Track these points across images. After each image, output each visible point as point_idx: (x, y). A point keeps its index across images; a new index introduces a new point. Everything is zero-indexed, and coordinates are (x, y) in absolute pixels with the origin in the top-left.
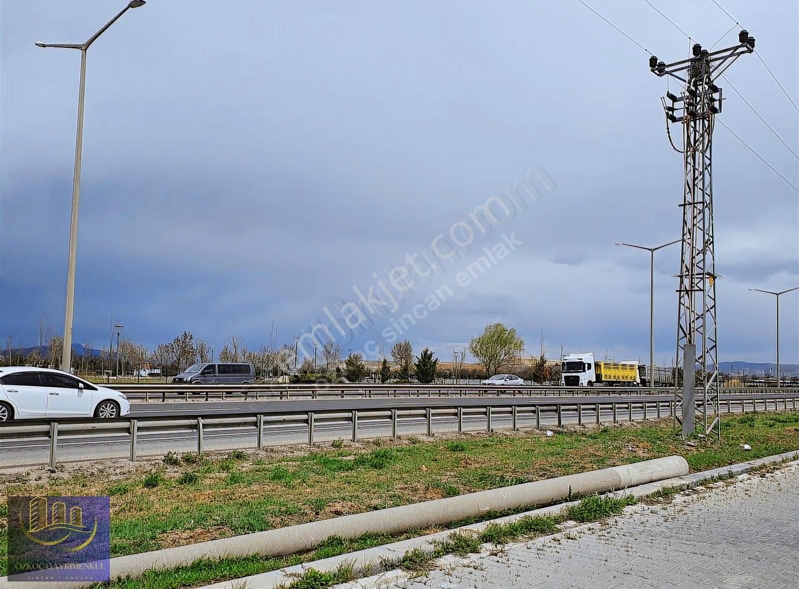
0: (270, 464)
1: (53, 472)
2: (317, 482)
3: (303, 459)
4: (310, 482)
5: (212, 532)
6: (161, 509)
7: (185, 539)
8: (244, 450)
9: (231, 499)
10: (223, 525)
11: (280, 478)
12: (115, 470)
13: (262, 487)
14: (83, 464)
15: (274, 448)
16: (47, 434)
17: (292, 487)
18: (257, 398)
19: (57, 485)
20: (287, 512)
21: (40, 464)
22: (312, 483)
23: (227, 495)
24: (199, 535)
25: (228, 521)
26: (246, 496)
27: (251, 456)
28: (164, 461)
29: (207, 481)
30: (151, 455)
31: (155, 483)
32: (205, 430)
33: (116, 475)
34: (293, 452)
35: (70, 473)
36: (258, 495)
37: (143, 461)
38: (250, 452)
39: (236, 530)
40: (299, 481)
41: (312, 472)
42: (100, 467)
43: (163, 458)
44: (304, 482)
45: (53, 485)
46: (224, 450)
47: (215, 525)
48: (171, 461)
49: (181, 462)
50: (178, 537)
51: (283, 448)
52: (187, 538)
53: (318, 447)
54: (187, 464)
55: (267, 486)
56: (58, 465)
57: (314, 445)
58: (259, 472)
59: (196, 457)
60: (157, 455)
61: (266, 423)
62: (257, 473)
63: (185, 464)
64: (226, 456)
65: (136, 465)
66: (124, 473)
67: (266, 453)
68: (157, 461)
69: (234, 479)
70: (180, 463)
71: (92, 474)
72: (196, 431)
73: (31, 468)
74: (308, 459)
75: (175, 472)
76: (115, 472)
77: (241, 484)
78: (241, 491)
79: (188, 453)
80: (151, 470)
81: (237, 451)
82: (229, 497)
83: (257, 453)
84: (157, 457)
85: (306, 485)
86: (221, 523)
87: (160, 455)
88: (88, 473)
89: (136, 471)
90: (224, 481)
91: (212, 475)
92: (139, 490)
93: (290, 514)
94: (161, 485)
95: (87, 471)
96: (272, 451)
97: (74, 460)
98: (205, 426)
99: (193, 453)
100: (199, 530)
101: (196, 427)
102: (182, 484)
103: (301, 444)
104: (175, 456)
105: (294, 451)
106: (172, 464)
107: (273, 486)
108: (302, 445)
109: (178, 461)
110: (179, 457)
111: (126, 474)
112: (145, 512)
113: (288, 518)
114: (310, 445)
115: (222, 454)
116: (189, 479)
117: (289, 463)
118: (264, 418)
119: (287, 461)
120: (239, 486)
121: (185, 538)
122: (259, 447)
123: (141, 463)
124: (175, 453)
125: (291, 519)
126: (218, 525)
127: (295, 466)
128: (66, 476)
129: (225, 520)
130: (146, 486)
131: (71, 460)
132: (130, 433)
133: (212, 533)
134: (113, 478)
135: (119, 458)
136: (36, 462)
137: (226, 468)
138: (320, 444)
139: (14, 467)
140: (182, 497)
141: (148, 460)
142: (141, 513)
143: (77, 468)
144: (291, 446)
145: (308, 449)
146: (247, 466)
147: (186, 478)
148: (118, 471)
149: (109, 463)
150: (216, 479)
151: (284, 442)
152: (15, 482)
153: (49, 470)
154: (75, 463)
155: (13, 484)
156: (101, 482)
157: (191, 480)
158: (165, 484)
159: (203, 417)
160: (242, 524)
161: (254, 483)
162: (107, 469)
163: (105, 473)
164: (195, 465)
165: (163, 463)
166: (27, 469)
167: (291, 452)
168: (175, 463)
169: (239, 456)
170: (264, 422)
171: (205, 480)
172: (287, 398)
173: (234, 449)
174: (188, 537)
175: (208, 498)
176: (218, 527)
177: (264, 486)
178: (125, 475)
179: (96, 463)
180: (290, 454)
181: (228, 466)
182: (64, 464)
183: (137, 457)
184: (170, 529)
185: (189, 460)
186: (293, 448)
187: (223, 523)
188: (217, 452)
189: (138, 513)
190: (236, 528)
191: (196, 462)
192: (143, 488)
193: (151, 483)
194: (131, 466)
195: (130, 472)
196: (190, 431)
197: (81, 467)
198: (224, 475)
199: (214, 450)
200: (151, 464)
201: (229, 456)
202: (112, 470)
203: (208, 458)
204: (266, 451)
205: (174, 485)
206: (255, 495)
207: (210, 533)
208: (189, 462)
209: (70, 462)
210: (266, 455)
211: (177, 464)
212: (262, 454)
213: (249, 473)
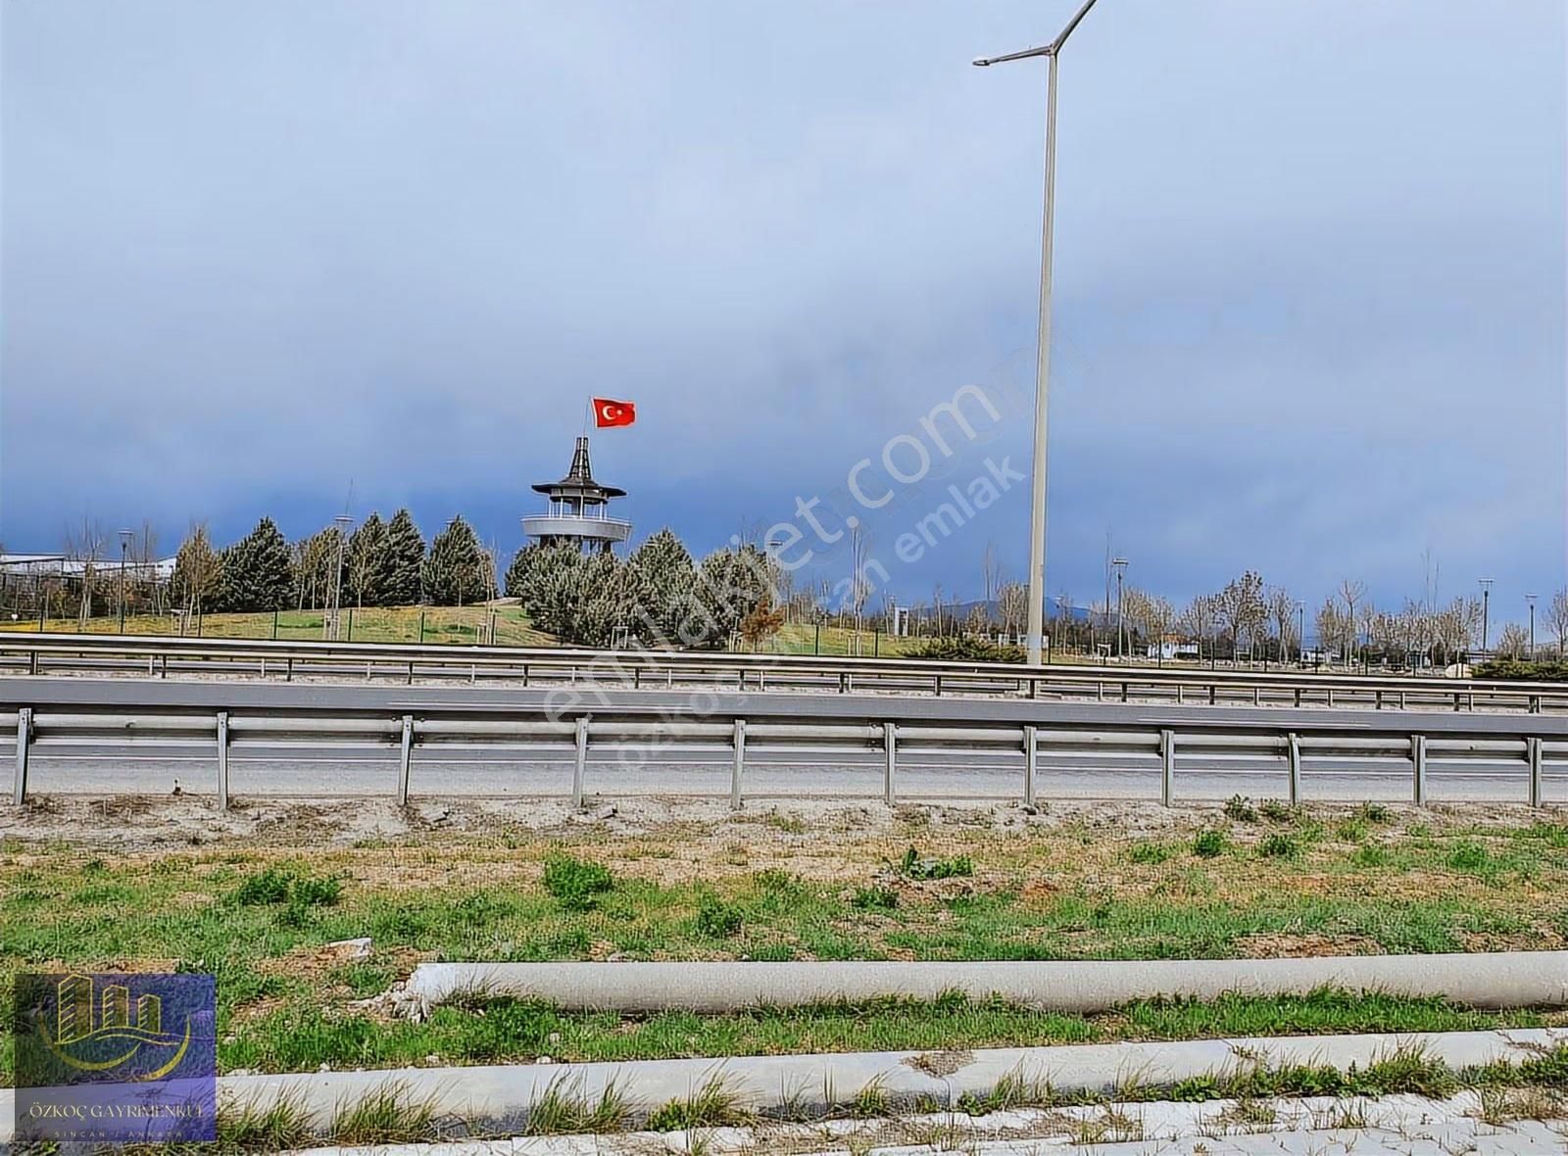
0: (1443, 836)
1: (1032, 813)
2: (1558, 881)
3: (1520, 834)
4: (1542, 879)
5: (1342, 944)
6: (1231, 897)
7: (1287, 951)
8: (1385, 805)
9: (1367, 894)
10: (1362, 935)
11: (1472, 864)
12: (1136, 821)
13: (1432, 877)
14: (1082, 804)
15: (1452, 805)
16: (1020, 745)
17: (1499, 885)
18: (1401, 707)
19: (1040, 836)
20: (1497, 928)
21: (1009, 799)
22: (1547, 884)
23: (1360, 885)
24: (1316, 946)
25: (1372, 929)
26: (1398, 891)
27: (1402, 818)
28: (1226, 812)
29: (1316, 857)
30: (1200, 798)
31: (1215, 849)
32: (1304, 758)
33: (1140, 829)
34: (1495, 818)
35: (1059, 817)
36: (1424, 894)
37: (1186, 808)
38: (1398, 809)
39: (1388, 947)
40: (1515, 874)
41: (1544, 860)
42: (1111, 813)
43: (1224, 806)
44: (1528, 878)
45: (1034, 834)
46: (1344, 802)
47: (1346, 933)
48: (1238, 812)
49: (1260, 817)
50: (1275, 944)
51: (1470, 807)
52: (1292, 950)
53: (1554, 811)
54: (1270, 821)
55: (1441, 877)
56: (1039, 802)
57: (1542, 807)
58: (1423, 849)
59: (1288, 810)
60: (1213, 801)
61: (1430, 752)
62: (1418, 850)
63: (1267, 822)
64: (1349, 814)
65: (1175, 816)
66: (1153, 828)
67: (1432, 814)
68: (1214, 811)
69: (1370, 858)
70: (1257, 818)
71: (1097, 824)
72: (1285, 758)
73: (995, 802)
74: (1532, 833)
75: (1248, 834)
76: (1136, 824)
77: (1386, 868)
78: (1386, 881)
79: (1271, 800)
80: (1203, 826)
81: (1371, 805)
82: (1364, 890)
83: (1415, 812)
84: (1212, 804)
85: (1533, 884)
86: (1358, 930)
87: (1219, 801)
88: (1090, 821)
89: (1176, 826)
90: (1348, 858)
91: (1324, 846)
92: (1187, 858)
93: (1506, 932)
94: (1226, 856)
95: (1088, 817)
96: (1446, 810)
97: (1064, 796)
98: (1302, 750)
99: (1282, 801)
100: (1314, 938)
101: (1285, 751)
102: (1266, 856)
103: (1512, 802)
104: (1247, 804)
105: (1497, 816)
106: (1242, 820)
107: (1457, 879)
108: (1516, 806)
109: (1253, 814)
110: (1255, 807)
111: (1156, 829)
112: (1201, 897)
113: (1502, 940)
114: (1534, 806)
115: (1341, 808)
116: (1279, 849)
117: (1488, 838)
118: (1426, 743)
119: (1483, 835)
120: (1382, 871)
121: (1289, 948)
122: (1418, 801)
123: (1183, 811)
124: (1247, 799)
125: (1508, 942)
126: (1352, 933)
127: (1502, 846)
128: (1052, 822)
129: (1367, 926)
130: (1198, 854)
131: (1059, 796)
132: (1161, 754)
133: (1341, 947)
134: (1137, 834)
135: (1143, 800)
136: (1001, 794)
137: (1351, 836)
138: (1558, 807)
139: (970, 798)
140: (1268, 879)
141: (1197, 808)
142: (1195, 898)
143: (1070, 809)
144: (1489, 805)
145: (1530, 813)
146: (1393, 835)
147: (1273, 846)
148: (1142, 822)
149: (1125, 808)
150: (1333, 854)
151: (1471, 797)
152: (973, 824)
153: (1025, 809)
154: (1066, 802)
155: (970, 827)
156: (1114, 839)
157: (1282, 850)
158: (1234, 852)
159: (1300, 732)
160: (1401, 937)
161: (1414, 869)
162: (1123, 817)
163: (1119, 824)
164: (1286, 824)
165: (1223, 815)
166: (991, 804)
167: (1490, 817)
168: (1248, 817)
169: (1376, 816)
170: (1427, 750)
171: (1311, 853)
172: (1470, 709)
173: (1364, 802)
174: (1294, 948)
175: (1321, 887)
176: (1352, 937)
177: (1436, 877)
178: (1155, 831)
179: (1103, 805)
180: (1486, 821)
181: (1354, 833)
182: (1049, 802)
183: (1175, 800)
184: (1255, 930)
185: (1273, 814)
186: (1493, 810)
187: (1362, 930)
188: (1330, 804)
189: (1190, 899)
190: (1390, 943)
191: (1289, 819)
192: (1193, 855)
193: (1207, 848)
194: (1166, 815)
195: (1164, 827)
196: (1275, 758)
197: (1078, 809)
198: (1348, 848)
199: (1322, 798)
200: (1201, 816)
201: (1355, 813)
202: (1130, 820)
203: (1311, 814)
204: (1434, 810)
205: (1250, 856)
206: (1418, 892)
207: (1336, 945)
208: (1275, 819)
209: (1059, 799)
210: (1433, 817)
211: (1251, 821)
212: (1424, 816)
213: (1400, 849)
